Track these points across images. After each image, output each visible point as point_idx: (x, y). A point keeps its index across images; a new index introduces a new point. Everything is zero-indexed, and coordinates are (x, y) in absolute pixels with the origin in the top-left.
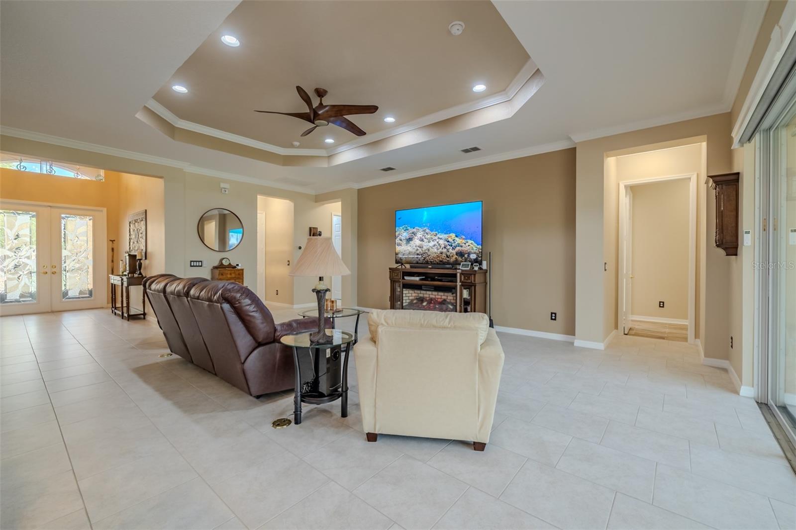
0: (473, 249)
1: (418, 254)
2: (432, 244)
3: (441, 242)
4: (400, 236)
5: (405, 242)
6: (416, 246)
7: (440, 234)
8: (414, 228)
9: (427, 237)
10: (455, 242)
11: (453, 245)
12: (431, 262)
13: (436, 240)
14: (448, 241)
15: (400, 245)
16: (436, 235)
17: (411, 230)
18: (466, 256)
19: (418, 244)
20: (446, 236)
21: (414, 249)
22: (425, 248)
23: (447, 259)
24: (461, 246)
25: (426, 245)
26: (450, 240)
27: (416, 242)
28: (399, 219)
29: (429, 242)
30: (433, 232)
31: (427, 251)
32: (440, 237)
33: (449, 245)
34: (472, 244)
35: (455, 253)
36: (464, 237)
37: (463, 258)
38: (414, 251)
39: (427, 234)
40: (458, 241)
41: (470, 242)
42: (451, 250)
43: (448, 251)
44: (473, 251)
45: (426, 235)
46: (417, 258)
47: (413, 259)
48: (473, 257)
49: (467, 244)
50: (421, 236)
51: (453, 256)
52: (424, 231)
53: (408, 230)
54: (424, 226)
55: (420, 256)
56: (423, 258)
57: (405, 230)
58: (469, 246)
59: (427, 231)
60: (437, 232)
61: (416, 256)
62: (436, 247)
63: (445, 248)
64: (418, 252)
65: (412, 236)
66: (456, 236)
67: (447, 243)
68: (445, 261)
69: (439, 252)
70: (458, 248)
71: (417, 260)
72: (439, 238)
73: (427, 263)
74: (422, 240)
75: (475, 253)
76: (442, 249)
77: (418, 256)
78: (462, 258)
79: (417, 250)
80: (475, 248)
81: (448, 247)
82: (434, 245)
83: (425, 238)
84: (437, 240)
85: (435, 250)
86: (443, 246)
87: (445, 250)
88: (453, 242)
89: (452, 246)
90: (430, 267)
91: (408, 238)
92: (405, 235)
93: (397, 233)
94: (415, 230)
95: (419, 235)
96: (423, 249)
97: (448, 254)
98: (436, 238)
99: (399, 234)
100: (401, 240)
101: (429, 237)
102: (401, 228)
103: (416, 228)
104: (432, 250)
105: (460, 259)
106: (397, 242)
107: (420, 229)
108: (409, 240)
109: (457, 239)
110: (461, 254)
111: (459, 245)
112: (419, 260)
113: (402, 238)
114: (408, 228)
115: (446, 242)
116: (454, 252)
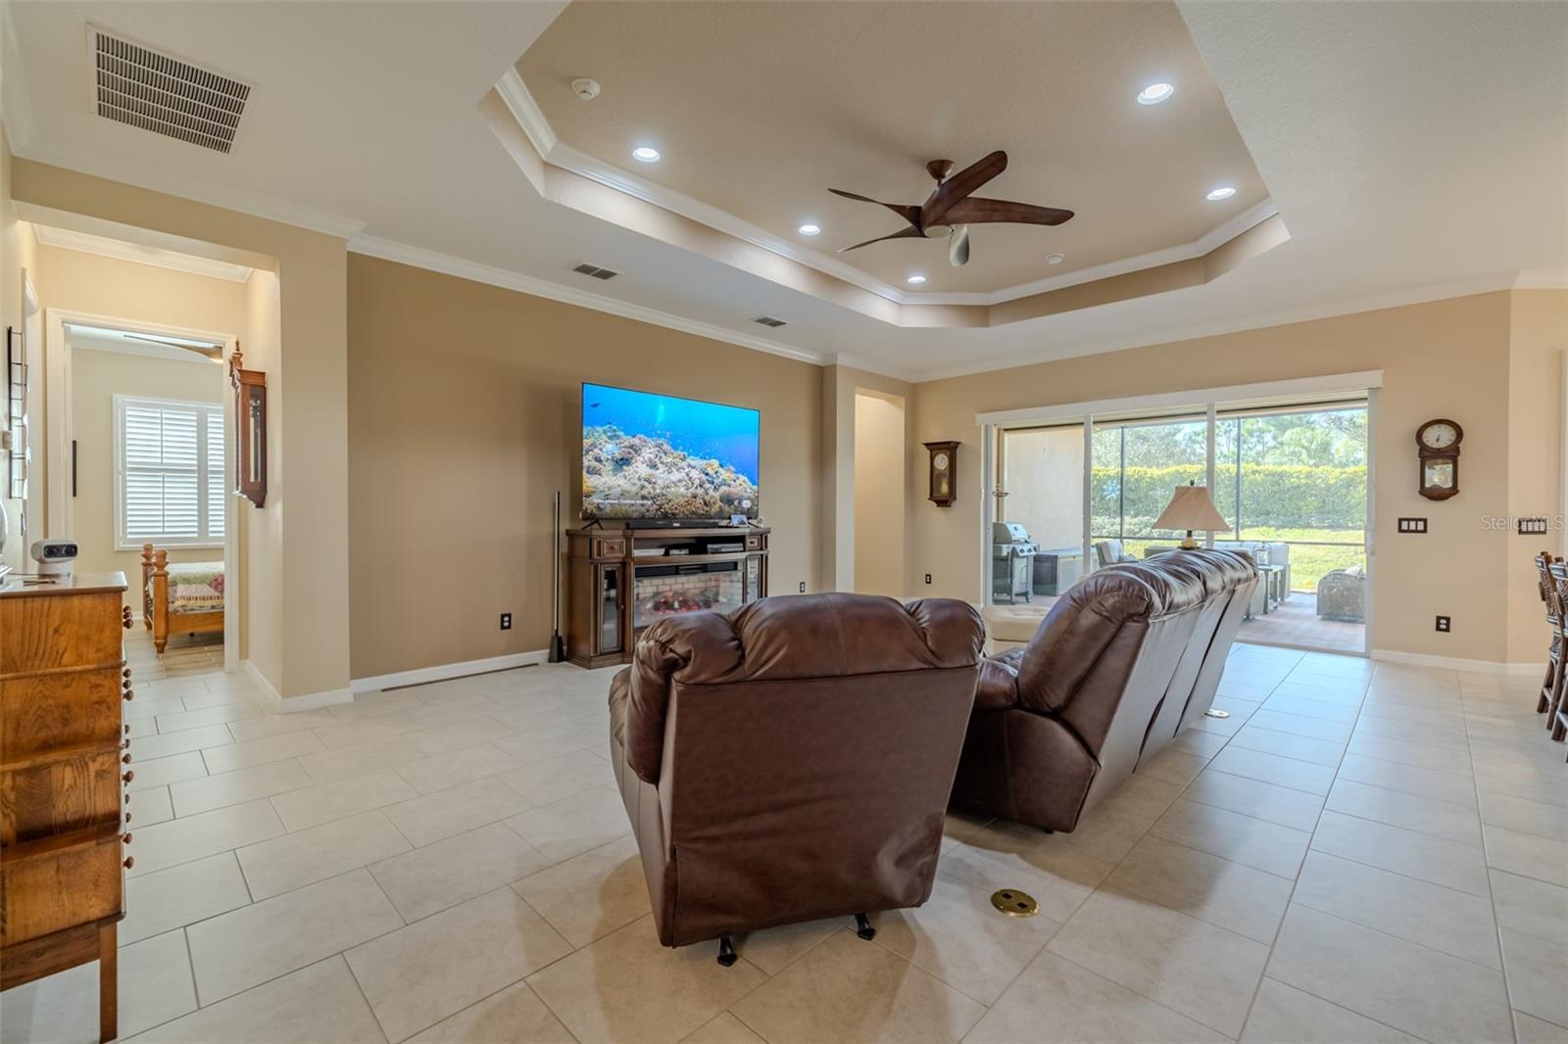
0: (746, 491)
1: (644, 498)
2: (675, 476)
3: (695, 474)
4: (596, 451)
5: (609, 466)
6: (639, 479)
7: (692, 457)
8: (634, 436)
9: (665, 461)
10: (718, 477)
11: (716, 481)
12: (674, 514)
13: (684, 469)
14: (707, 474)
15: (592, 471)
16: (685, 458)
17: (628, 440)
18: (736, 503)
19: (643, 475)
20: (702, 463)
21: (634, 484)
23: (706, 508)
24: (729, 486)
25: (662, 476)
26: (711, 472)
27: (639, 468)
30: (679, 452)
32: (693, 463)
33: (709, 482)
34: (744, 481)
35: (718, 498)
36: (732, 468)
37: (732, 507)
38: (634, 489)
39: (665, 454)
40: (724, 474)
41: (742, 478)
42: (711, 492)
43: (707, 494)
44: (746, 495)
45: (663, 455)
46: (643, 505)
47: (634, 508)
48: (746, 504)
49: (738, 482)
50: (652, 456)
51: (715, 503)
52: (659, 446)
53: (618, 437)
54: (659, 436)
55: (650, 502)
56: (655, 507)
57: (610, 438)
58: (740, 485)
59: (666, 447)
60: (686, 453)
61: (641, 502)
62: (684, 483)
63: (701, 486)
64: (644, 492)
65: (629, 453)
66: (721, 466)
67: (704, 478)
68: (701, 512)
69: (689, 495)
70: (723, 488)
71: (643, 510)
72: (689, 466)
73: (665, 516)
74: (654, 466)
75: (749, 498)
76: (696, 488)
77: (645, 502)
78: (729, 506)
79: (643, 487)
80: (749, 490)
81: (707, 485)
82: (680, 481)
83: (662, 463)
84: (687, 470)
85: (682, 490)
86: (697, 482)
87: (700, 491)
88: (715, 476)
89: (713, 483)
90: (678, 525)
91: (618, 456)
92: (610, 449)
93: (587, 442)
94: (636, 441)
95: (648, 453)
97: (707, 498)
98: (684, 464)
100: (598, 460)
101: (669, 460)
103: (639, 436)
105: (726, 508)
106: (586, 463)
107: (648, 440)
108: (622, 462)
109: (721, 470)
110: (728, 500)
111: (724, 483)
112: (648, 511)
113: (603, 456)
114: (618, 433)
115: (703, 475)
116: (717, 495)
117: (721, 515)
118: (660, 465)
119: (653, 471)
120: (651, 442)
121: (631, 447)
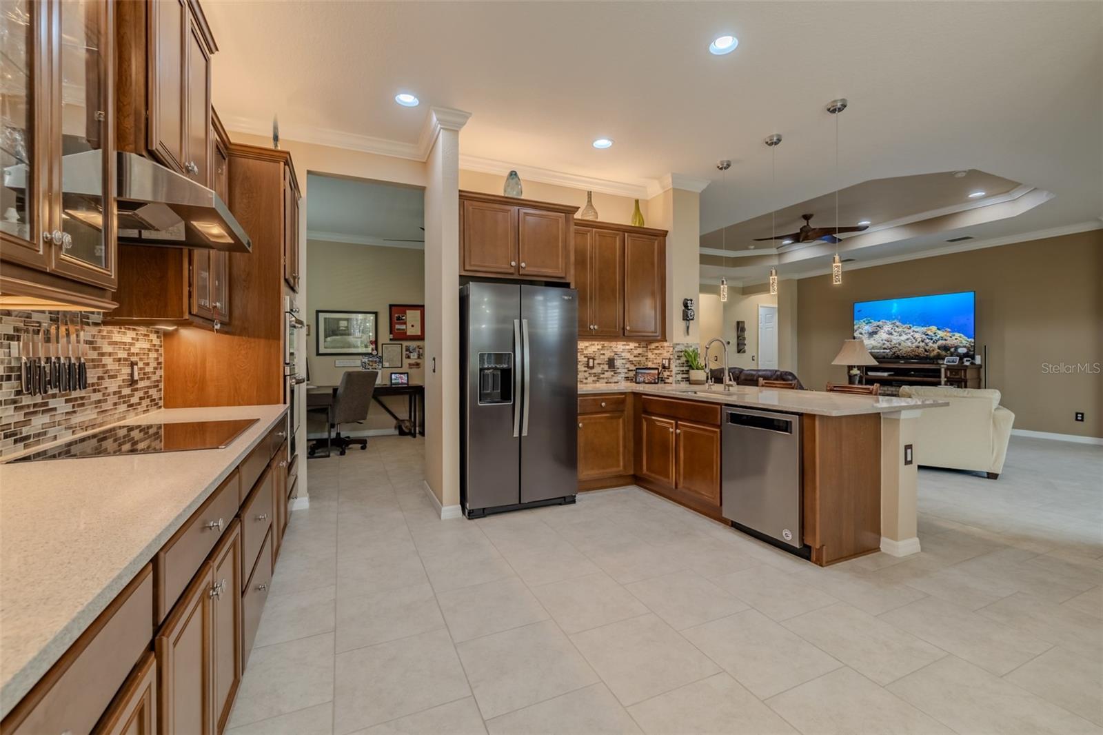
0: (961, 343)
1: (884, 349)
2: (904, 337)
3: (917, 335)
5: (867, 336)
6: (882, 340)
8: (879, 321)
10: (936, 336)
11: (934, 338)
12: (903, 356)
14: (927, 335)
15: (860, 339)
18: (952, 350)
20: (924, 329)
21: (879, 343)
22: (894, 342)
23: (926, 353)
24: (946, 340)
25: (896, 339)
26: (929, 333)
27: (883, 335)
28: (859, 311)
29: (900, 336)
30: (906, 325)
31: (897, 345)
32: (916, 330)
33: (929, 339)
34: (960, 337)
35: (936, 347)
36: (949, 330)
37: (949, 352)
38: (879, 345)
39: (898, 327)
40: (941, 334)
41: (957, 335)
42: (930, 344)
43: (927, 345)
44: (961, 345)
46: (884, 352)
48: (962, 351)
49: (953, 338)
50: (890, 329)
51: (933, 350)
53: (870, 323)
54: (894, 319)
55: (888, 351)
56: (891, 353)
58: (956, 339)
59: (898, 324)
64: (885, 346)
66: (938, 329)
67: (924, 337)
68: (923, 355)
70: (940, 342)
71: (884, 354)
72: (914, 331)
73: (898, 357)
75: (965, 347)
78: (946, 352)
80: (964, 342)
81: (927, 341)
82: (908, 339)
83: (896, 332)
85: (910, 344)
86: (919, 340)
87: (922, 344)
88: (933, 335)
89: (932, 339)
90: (902, 362)
91: (870, 331)
92: (867, 328)
93: (856, 327)
94: (880, 323)
95: (887, 327)
96: (892, 343)
97: (927, 348)
98: (910, 331)
99: (859, 328)
100: (861, 334)
101: (900, 330)
102: (862, 321)
104: (905, 344)
105: (944, 353)
109: (938, 331)
110: (945, 348)
111: (942, 338)
116: (936, 346)
117: (939, 357)
118: (894, 333)
119: (890, 336)
120: (889, 323)
121: (878, 326)
